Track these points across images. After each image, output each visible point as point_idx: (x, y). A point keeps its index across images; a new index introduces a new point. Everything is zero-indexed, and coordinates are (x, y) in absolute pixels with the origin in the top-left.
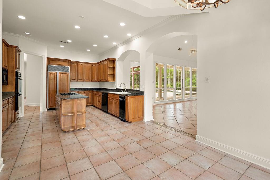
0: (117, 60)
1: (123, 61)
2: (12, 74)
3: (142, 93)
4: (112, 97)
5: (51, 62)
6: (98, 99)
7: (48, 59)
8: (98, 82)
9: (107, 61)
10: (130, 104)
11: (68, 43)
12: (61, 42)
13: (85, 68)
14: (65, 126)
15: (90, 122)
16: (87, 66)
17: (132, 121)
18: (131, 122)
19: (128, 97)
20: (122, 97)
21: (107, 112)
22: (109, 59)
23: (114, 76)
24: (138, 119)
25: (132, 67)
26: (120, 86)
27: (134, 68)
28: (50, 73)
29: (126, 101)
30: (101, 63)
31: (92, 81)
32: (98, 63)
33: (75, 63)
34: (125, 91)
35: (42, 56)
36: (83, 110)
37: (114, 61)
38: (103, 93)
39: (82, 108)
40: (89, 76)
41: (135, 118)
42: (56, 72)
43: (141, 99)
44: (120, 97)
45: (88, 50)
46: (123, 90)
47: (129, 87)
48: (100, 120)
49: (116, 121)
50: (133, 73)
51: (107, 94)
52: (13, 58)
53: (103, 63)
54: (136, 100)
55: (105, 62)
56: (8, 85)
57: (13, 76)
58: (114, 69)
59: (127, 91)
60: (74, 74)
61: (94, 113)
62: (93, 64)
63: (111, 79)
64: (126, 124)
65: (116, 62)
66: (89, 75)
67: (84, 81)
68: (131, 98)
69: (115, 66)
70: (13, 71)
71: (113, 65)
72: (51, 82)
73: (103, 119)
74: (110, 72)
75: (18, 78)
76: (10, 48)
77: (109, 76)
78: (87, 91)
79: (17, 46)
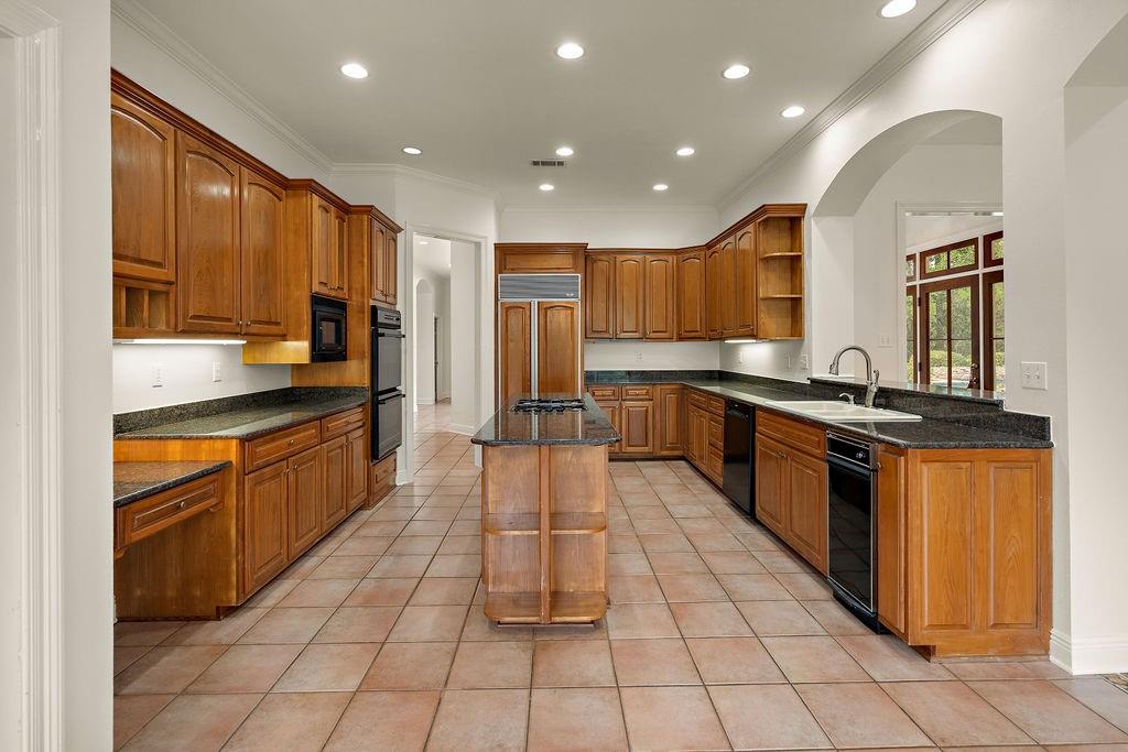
0: (811, 210)
1: (852, 213)
2: (361, 315)
3: (1035, 430)
4: (778, 430)
5: (512, 261)
6: (708, 432)
7: (497, 246)
8: (711, 339)
9: (750, 228)
10: (913, 506)
11: (561, 164)
12: (536, 163)
13: (648, 274)
14: (501, 583)
15: (647, 571)
16: (656, 264)
17: (938, 643)
18: (925, 652)
19: (900, 451)
20: (844, 443)
21: (750, 513)
22: (763, 209)
23: (794, 308)
24: (997, 633)
25: (916, 250)
26: (834, 368)
27: (924, 255)
28: (508, 309)
29: (881, 485)
30: (723, 244)
31: (681, 339)
32: (709, 246)
33: (603, 257)
34: (870, 398)
35: (477, 240)
36: (595, 511)
37: (790, 222)
38: (731, 403)
39: (590, 496)
40: (670, 315)
41: (965, 627)
42: (529, 300)
43: (1025, 477)
44: (835, 446)
45: (660, 187)
46: (857, 393)
47: (899, 375)
48: (702, 568)
49: (804, 601)
50: (918, 282)
51: (750, 410)
52: (363, 256)
53: (731, 239)
54: (972, 485)
55: (739, 234)
56: (348, 362)
57: (364, 323)
58: (794, 265)
59: (886, 398)
60: (600, 306)
61: (680, 511)
62: (687, 255)
63: (774, 326)
64: (889, 663)
65: (805, 223)
66: (670, 308)
67: (644, 338)
68: (925, 468)
69: (801, 291)
70: (364, 303)
71: (786, 241)
72: (511, 345)
73: (719, 564)
74: (771, 286)
75: (381, 331)
76: (355, 216)
77: (762, 306)
78: (659, 388)
79: (372, 206)
